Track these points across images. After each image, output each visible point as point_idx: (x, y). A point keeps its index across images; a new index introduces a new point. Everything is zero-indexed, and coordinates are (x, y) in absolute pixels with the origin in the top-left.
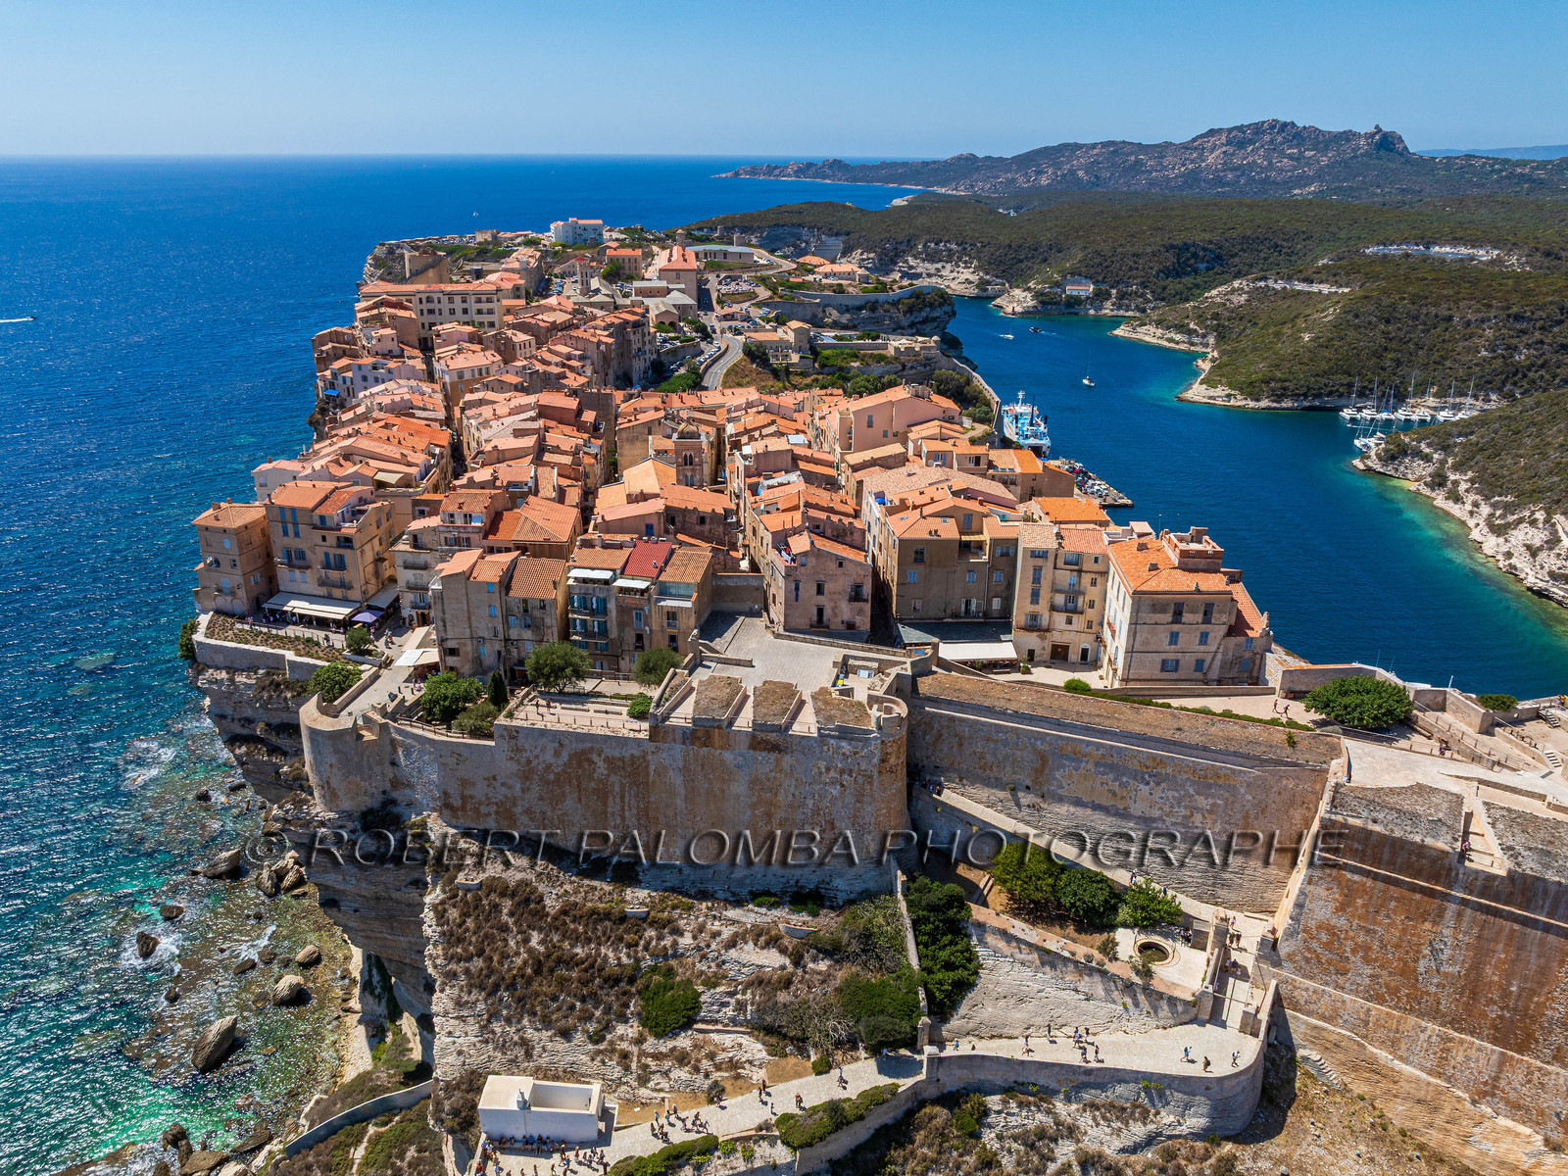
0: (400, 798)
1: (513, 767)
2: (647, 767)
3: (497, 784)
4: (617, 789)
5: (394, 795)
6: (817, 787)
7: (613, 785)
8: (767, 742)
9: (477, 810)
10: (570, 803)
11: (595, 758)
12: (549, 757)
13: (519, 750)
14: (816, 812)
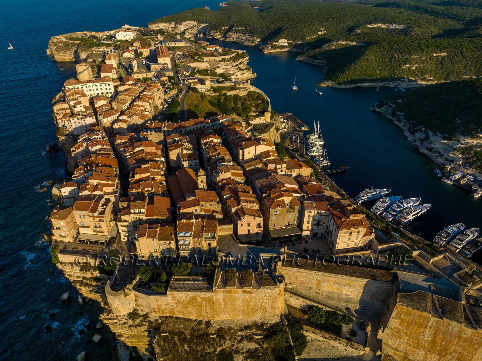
0: (139, 309)
1: (173, 301)
2: (213, 299)
3: (169, 306)
4: (204, 304)
5: (137, 308)
6: (261, 300)
7: (203, 304)
8: (247, 291)
9: (163, 312)
10: (190, 309)
11: (198, 298)
12: (184, 298)
13: (175, 297)
14: (261, 306)
